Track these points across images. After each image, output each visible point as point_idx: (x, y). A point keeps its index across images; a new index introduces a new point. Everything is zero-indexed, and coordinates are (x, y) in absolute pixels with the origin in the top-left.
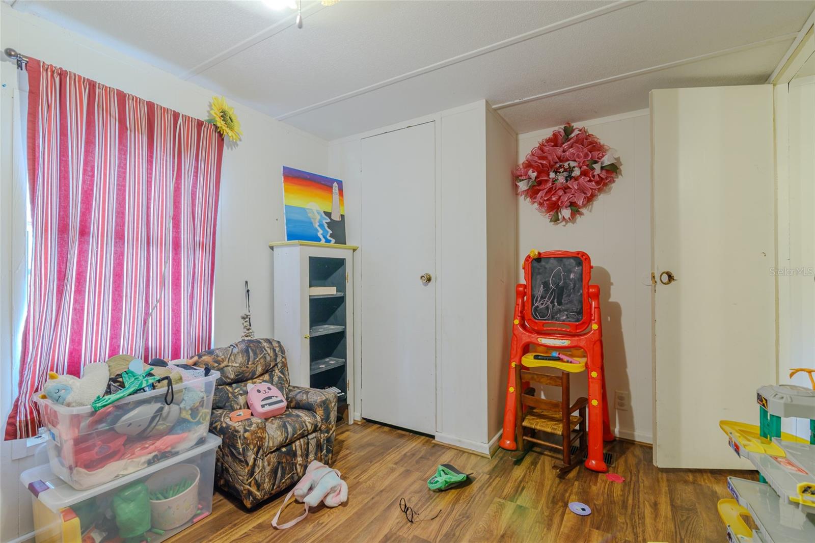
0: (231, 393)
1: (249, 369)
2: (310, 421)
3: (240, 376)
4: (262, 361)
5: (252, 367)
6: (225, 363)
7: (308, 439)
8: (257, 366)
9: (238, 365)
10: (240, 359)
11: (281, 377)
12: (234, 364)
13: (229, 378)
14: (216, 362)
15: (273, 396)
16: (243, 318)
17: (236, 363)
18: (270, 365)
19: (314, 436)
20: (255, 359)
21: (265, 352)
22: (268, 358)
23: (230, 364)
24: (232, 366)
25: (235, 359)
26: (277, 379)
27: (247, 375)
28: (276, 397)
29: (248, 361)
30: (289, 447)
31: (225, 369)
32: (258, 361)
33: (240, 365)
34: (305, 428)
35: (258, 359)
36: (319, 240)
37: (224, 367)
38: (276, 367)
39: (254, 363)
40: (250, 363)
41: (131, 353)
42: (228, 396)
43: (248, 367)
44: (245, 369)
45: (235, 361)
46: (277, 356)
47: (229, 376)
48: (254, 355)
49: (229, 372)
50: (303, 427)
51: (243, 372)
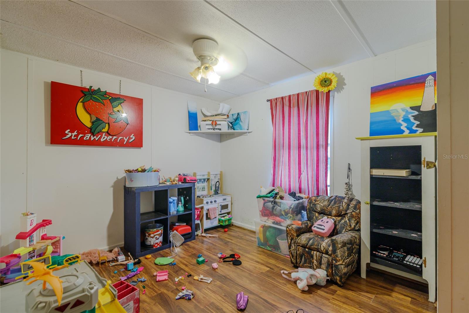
0: (316, 217)
1: (328, 209)
2: (324, 246)
3: (323, 211)
4: (337, 208)
5: (329, 209)
6: (318, 202)
7: (322, 255)
8: (332, 210)
9: (323, 205)
10: (326, 203)
11: (346, 221)
12: (321, 204)
13: (318, 210)
14: (315, 200)
15: (323, 226)
16: (346, 184)
17: (323, 204)
18: (342, 213)
19: (327, 257)
20: (333, 205)
21: (341, 204)
22: (341, 208)
23: (320, 204)
24: (320, 205)
25: (323, 202)
26: (343, 222)
27: (327, 212)
28: (324, 227)
29: (329, 205)
30: (310, 250)
31: (317, 205)
32: (334, 207)
33: (324, 205)
34: (319, 247)
35: (334, 206)
36: (402, 132)
37: (317, 204)
38: (347, 215)
39: (331, 208)
40: (329, 207)
41: (294, 191)
42: (313, 217)
43: (327, 208)
44: (326, 208)
45: (322, 203)
46: (348, 209)
47: (318, 209)
48: (334, 204)
49: (318, 207)
50: (318, 246)
51: (324, 210)
